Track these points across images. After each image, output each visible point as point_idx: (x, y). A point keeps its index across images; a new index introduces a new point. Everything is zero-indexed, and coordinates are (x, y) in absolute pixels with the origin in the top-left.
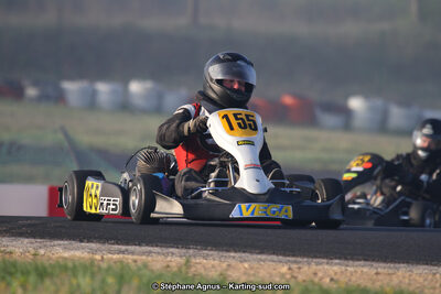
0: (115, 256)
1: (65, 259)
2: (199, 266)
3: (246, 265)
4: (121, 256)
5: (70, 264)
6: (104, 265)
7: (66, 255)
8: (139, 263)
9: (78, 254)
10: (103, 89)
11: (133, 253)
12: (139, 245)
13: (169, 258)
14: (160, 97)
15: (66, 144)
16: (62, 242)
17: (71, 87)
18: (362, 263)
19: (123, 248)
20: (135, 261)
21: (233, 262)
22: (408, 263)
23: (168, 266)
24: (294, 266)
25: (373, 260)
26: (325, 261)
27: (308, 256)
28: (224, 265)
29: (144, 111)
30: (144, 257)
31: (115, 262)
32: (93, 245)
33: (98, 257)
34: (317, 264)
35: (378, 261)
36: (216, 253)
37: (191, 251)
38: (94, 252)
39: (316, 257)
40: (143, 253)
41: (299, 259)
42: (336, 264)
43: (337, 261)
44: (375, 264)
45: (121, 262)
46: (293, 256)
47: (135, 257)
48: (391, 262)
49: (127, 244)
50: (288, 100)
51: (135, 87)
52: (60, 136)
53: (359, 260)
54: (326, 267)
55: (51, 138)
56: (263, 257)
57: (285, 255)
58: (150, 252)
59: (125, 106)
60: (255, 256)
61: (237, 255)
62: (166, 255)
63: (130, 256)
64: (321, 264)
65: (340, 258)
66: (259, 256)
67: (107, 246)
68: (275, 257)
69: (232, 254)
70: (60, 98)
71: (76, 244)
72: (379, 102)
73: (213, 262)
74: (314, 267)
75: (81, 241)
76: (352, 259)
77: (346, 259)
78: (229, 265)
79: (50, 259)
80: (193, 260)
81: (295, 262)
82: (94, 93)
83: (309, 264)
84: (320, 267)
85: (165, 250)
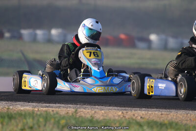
0: (44, 109)
1: (22, 110)
2: (82, 113)
3: (103, 112)
4: (47, 109)
5: (23, 113)
6: (39, 113)
7: (22, 109)
8: (55, 112)
9: (27, 108)
10: (39, 33)
11: (52, 107)
12: (55, 103)
13: (68, 109)
14: (65, 36)
15: (23, 58)
16: (20, 103)
17: (25, 32)
18: (155, 109)
19: (48, 105)
20: (53, 111)
21: (97, 110)
22: (176, 109)
23: (68, 113)
24: (124, 112)
25: (160, 108)
26: (138, 109)
27: (131, 107)
28: (93, 112)
29: (58, 43)
30: (57, 109)
31: (44, 112)
32: (34, 104)
33: (36, 109)
34: (135, 111)
35: (162, 109)
36: (89, 106)
37: (78, 106)
38: (35, 107)
39: (134, 107)
40: (57, 107)
41: (127, 108)
42: (143, 110)
43: (144, 109)
44: (161, 110)
45: (46, 111)
46: (124, 107)
47: (53, 109)
48: (168, 109)
49: (50, 103)
50: (123, 36)
51: (54, 32)
52: (20, 55)
53: (153, 108)
54: (139, 112)
55: (16, 55)
56: (111, 108)
57: (120, 107)
58: (60, 106)
59: (49, 40)
60: (107, 107)
61: (99, 107)
62: (67, 108)
63: (51, 109)
64: (137, 110)
65: (145, 108)
66: (109, 108)
67: (41, 104)
68: (116, 108)
69: (97, 107)
70: (20, 37)
71: (27, 104)
72: (163, 37)
73: (88, 111)
74: (133, 112)
75: (29, 102)
76: (151, 108)
77: (148, 108)
78: (95, 112)
79: (15, 110)
80: (79, 110)
81: (125, 110)
82: (35, 35)
83: (131, 110)
84: (136, 112)
85: (67, 106)
